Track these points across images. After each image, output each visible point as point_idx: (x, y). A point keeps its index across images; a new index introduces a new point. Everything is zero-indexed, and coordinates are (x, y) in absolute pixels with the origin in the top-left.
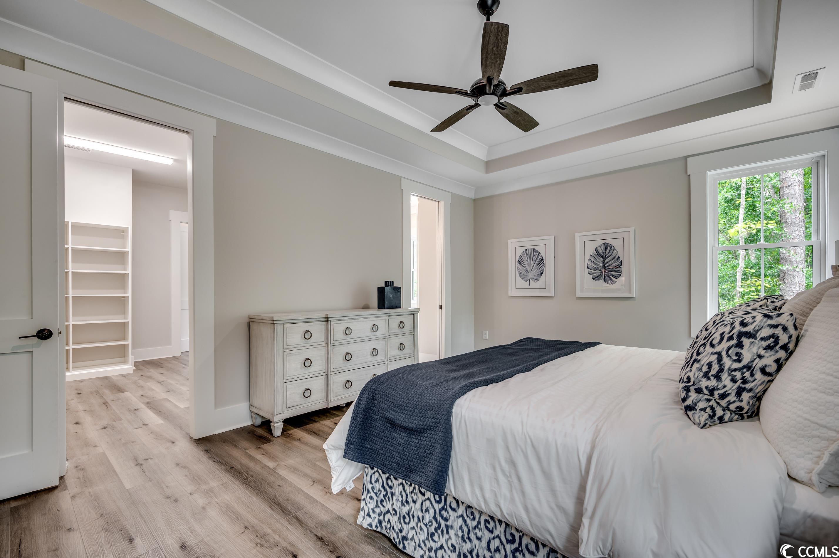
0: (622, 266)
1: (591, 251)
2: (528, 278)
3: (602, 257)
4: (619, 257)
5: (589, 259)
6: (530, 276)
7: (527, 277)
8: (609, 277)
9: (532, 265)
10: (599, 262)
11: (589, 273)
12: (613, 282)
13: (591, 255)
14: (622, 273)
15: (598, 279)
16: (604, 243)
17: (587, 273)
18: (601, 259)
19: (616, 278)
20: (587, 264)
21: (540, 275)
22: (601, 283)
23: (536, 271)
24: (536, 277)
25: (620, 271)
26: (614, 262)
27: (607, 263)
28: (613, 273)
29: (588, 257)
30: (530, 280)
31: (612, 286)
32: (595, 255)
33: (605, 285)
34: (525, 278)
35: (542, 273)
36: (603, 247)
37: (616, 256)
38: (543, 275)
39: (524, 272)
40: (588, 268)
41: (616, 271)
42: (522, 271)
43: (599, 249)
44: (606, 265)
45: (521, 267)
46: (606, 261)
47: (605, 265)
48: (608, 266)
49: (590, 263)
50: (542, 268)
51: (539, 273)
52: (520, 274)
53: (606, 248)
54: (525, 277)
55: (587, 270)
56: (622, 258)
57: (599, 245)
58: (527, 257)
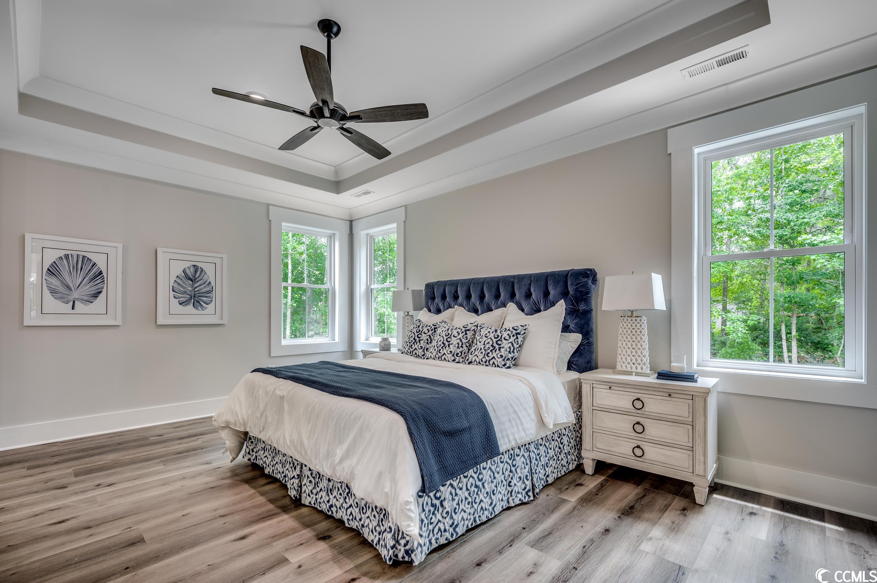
0: (214, 292)
1: (180, 272)
2: (71, 298)
3: (191, 280)
4: (210, 283)
5: (175, 281)
6: (75, 295)
7: (69, 297)
8: (199, 302)
9: (80, 280)
10: (187, 285)
11: (175, 297)
12: (203, 308)
13: (178, 276)
14: (214, 299)
15: (186, 305)
16: (194, 266)
17: (172, 296)
18: (191, 282)
19: (207, 304)
20: (173, 286)
21: (96, 295)
22: (190, 308)
23: (88, 289)
24: (88, 298)
25: (211, 297)
26: (205, 287)
27: (196, 287)
28: (204, 299)
29: (173, 278)
30: (74, 302)
31: (202, 312)
32: (183, 277)
33: (193, 310)
34: (63, 298)
35: (100, 292)
36: (192, 270)
37: (206, 281)
38: (102, 296)
39: (61, 289)
40: (173, 291)
41: (206, 297)
42: (56, 286)
43: (188, 271)
44: (196, 290)
45: (54, 281)
46: (196, 285)
47: (194, 289)
48: (198, 291)
49: (176, 285)
50: (100, 286)
51: (93, 292)
52: (53, 292)
53: (196, 271)
54: (64, 296)
55: (172, 293)
56: (213, 284)
57: (188, 266)
58: (69, 267)
